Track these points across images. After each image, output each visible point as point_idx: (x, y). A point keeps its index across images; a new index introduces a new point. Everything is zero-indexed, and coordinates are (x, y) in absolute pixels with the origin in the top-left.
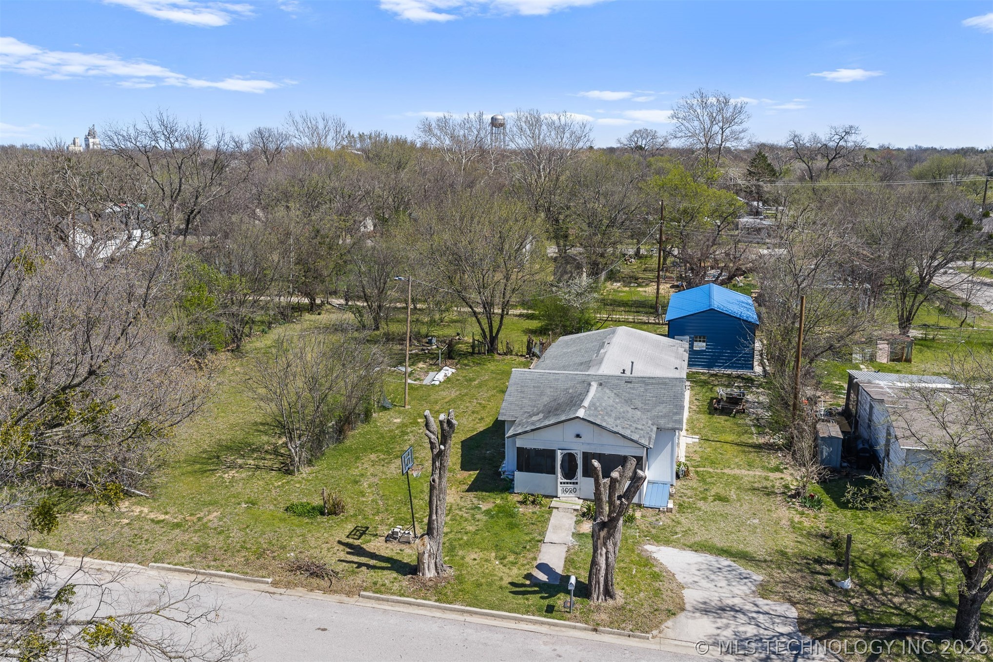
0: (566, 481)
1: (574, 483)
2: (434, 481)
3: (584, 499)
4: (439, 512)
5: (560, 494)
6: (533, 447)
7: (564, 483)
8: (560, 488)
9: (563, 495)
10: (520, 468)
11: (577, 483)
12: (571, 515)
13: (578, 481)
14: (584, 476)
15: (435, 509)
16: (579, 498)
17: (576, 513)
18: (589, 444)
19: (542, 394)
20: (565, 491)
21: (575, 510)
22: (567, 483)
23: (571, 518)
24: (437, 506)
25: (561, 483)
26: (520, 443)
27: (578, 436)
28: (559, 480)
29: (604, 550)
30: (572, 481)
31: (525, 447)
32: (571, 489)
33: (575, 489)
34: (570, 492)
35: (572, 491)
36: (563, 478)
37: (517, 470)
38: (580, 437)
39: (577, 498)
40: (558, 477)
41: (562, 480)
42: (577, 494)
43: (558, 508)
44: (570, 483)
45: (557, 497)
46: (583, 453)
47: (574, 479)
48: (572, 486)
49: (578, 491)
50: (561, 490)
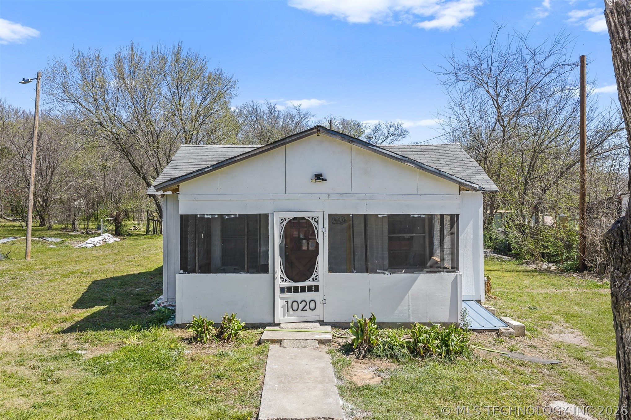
0: (292, 284)
1: (310, 289)
3: (336, 325)
5: (279, 317)
6: (217, 212)
7: (289, 290)
8: (280, 303)
9: (287, 319)
10: (188, 266)
11: (317, 289)
12: (315, 353)
13: (320, 283)
14: (332, 270)
16: (322, 323)
17: (325, 348)
18: (341, 195)
20: (291, 307)
21: (321, 342)
22: (296, 290)
23: (321, 358)
25: (282, 290)
26: (187, 204)
27: (319, 177)
28: (279, 283)
30: (306, 284)
31: (199, 213)
32: (304, 303)
33: (312, 304)
34: (302, 310)
35: (307, 308)
36: (285, 278)
37: (182, 271)
38: (324, 180)
39: (318, 324)
40: (276, 276)
41: (283, 283)
42: (318, 314)
43: (280, 341)
44: (303, 289)
45: (278, 325)
46: (332, 218)
47: (311, 279)
48: (307, 296)
49: (319, 306)
50: (283, 307)
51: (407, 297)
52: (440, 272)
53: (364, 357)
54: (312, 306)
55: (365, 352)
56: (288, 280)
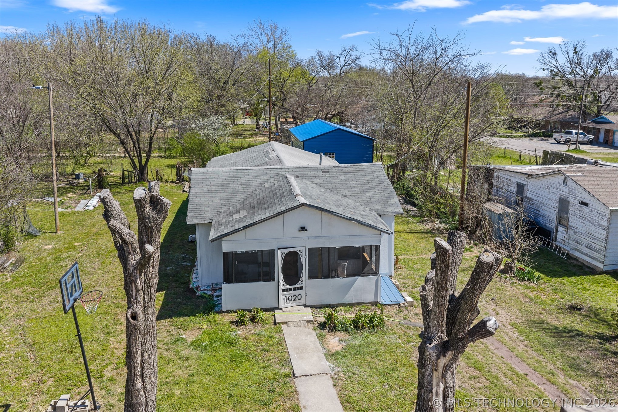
0: (288, 287)
1: (298, 289)
2: (134, 317)
3: (312, 307)
4: (148, 372)
5: (282, 305)
6: (245, 250)
7: (287, 290)
8: (282, 298)
9: (286, 305)
10: (228, 279)
11: (302, 288)
12: (306, 330)
13: (303, 285)
14: (311, 277)
15: (139, 368)
16: (305, 306)
17: (311, 326)
18: (315, 237)
19: (234, 191)
20: (288, 300)
21: (308, 322)
22: (291, 290)
23: (310, 334)
24: (142, 362)
25: (283, 291)
26: (227, 246)
27: (303, 229)
28: (281, 287)
29: (442, 386)
30: (296, 286)
31: (234, 251)
32: (295, 297)
33: (300, 296)
34: (294, 300)
35: (297, 299)
36: (285, 284)
37: (225, 283)
38: (306, 230)
39: (303, 307)
40: (279, 284)
41: (284, 287)
42: (303, 301)
43: (287, 323)
44: (294, 289)
45: (281, 309)
46: (310, 250)
47: (299, 283)
48: (297, 292)
49: (303, 297)
50: (284, 299)
51: (351, 290)
52: (369, 276)
53: (332, 331)
54: (300, 297)
55: (332, 329)
56: (286, 285)
